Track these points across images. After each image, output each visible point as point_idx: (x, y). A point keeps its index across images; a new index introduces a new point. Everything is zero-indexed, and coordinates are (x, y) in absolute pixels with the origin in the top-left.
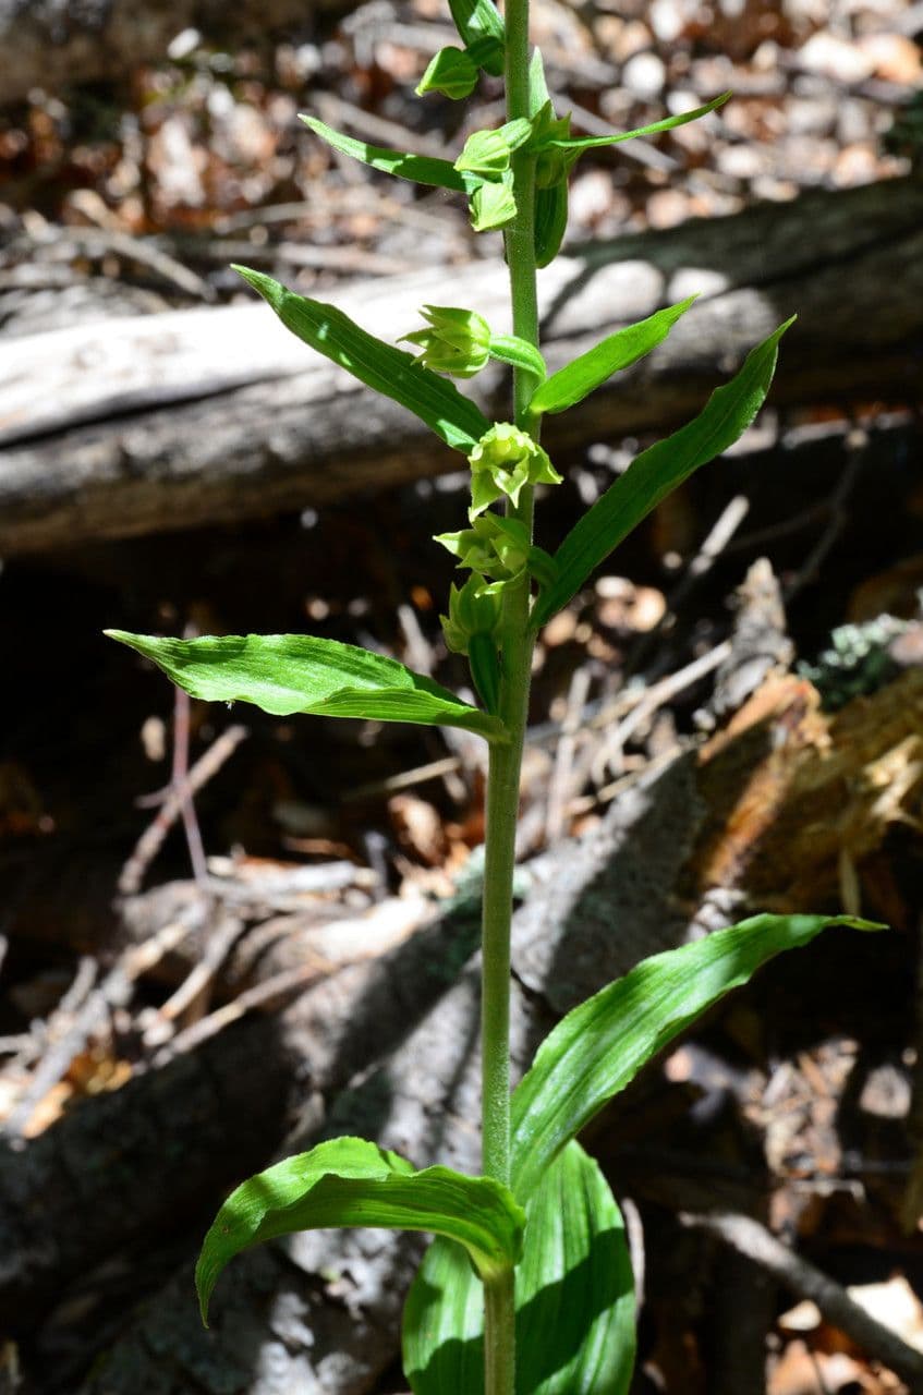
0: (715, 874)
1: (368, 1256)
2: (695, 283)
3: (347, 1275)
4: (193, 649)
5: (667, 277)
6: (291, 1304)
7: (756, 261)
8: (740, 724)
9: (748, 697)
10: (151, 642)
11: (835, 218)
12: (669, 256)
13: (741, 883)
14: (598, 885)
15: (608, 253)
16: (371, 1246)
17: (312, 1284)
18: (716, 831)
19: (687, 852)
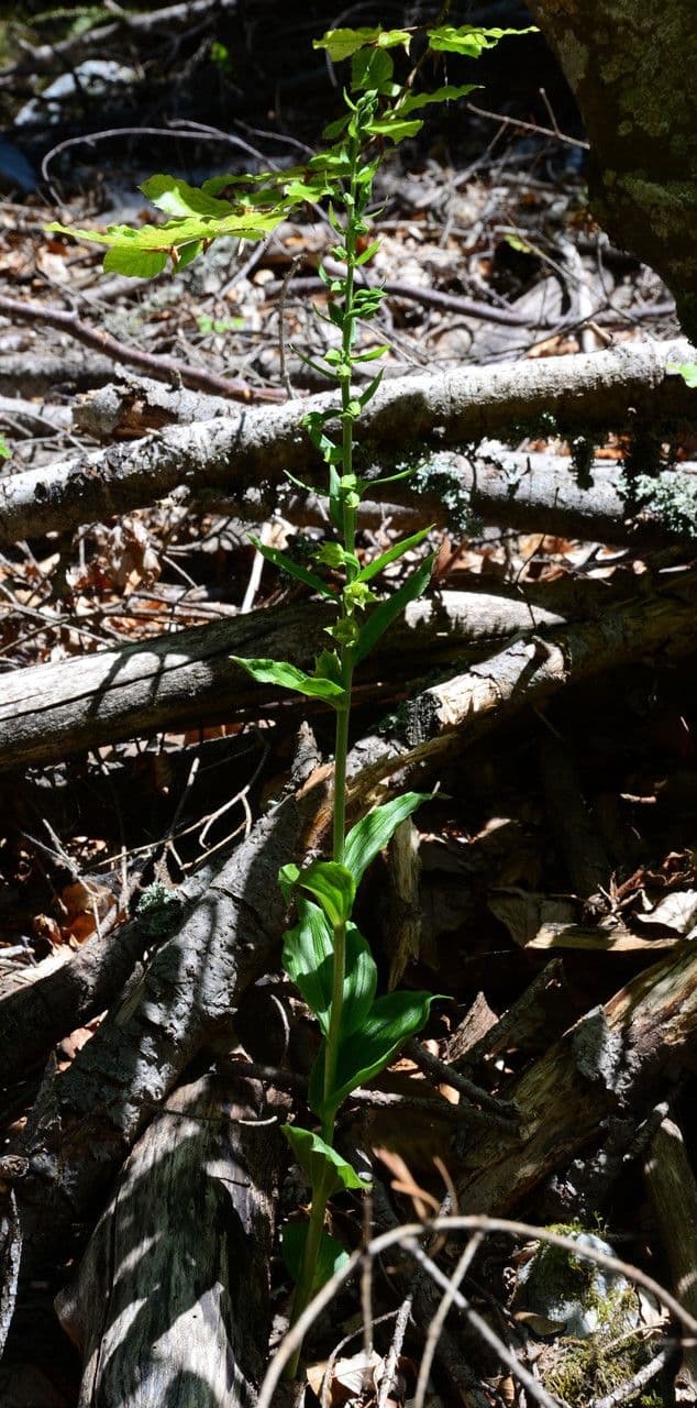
0: (310, 844)
1: (179, 1018)
2: (174, 659)
3: (172, 1025)
4: (259, 663)
5: (162, 658)
6: (148, 1040)
7: (201, 648)
8: (308, 786)
9: (310, 773)
10: (244, 661)
11: (232, 629)
12: (161, 648)
13: (319, 846)
14: (261, 853)
15: (131, 649)
16: (181, 1013)
17: (158, 1031)
18: (310, 825)
19: (299, 834)
